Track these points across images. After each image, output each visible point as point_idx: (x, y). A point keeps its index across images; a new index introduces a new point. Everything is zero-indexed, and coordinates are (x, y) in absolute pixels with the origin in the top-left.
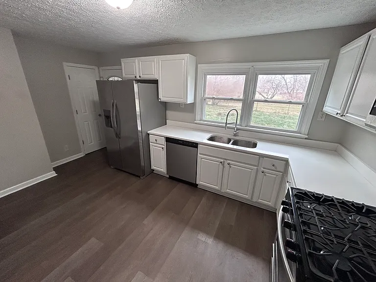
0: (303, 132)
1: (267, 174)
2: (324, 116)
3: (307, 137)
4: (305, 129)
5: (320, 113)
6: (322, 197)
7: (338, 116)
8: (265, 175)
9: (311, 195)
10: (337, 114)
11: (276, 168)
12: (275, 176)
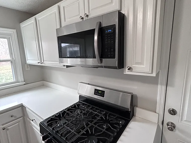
0: (20, 81)
1: (9, 128)
2: (29, 66)
3: (25, 83)
4: (21, 78)
5: (26, 65)
6: (60, 113)
7: (39, 64)
8: (8, 129)
9: (54, 117)
10: (39, 63)
11: (15, 117)
12: (18, 123)
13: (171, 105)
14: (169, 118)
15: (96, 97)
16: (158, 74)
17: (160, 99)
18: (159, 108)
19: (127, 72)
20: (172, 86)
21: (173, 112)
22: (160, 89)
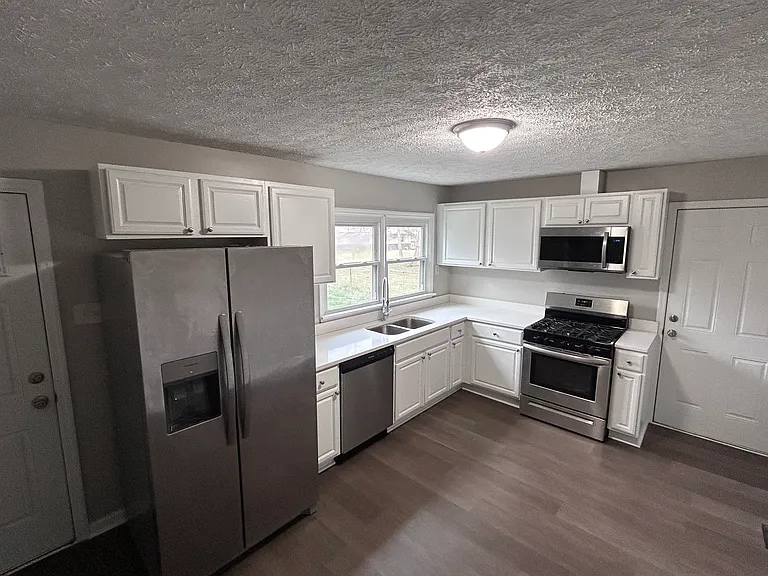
3: (435, 294)
4: (430, 286)
13: (672, 312)
14: (670, 326)
15: (578, 308)
16: (659, 279)
17: (660, 306)
18: (660, 317)
19: (630, 276)
20: (673, 291)
21: (674, 319)
22: (662, 295)
